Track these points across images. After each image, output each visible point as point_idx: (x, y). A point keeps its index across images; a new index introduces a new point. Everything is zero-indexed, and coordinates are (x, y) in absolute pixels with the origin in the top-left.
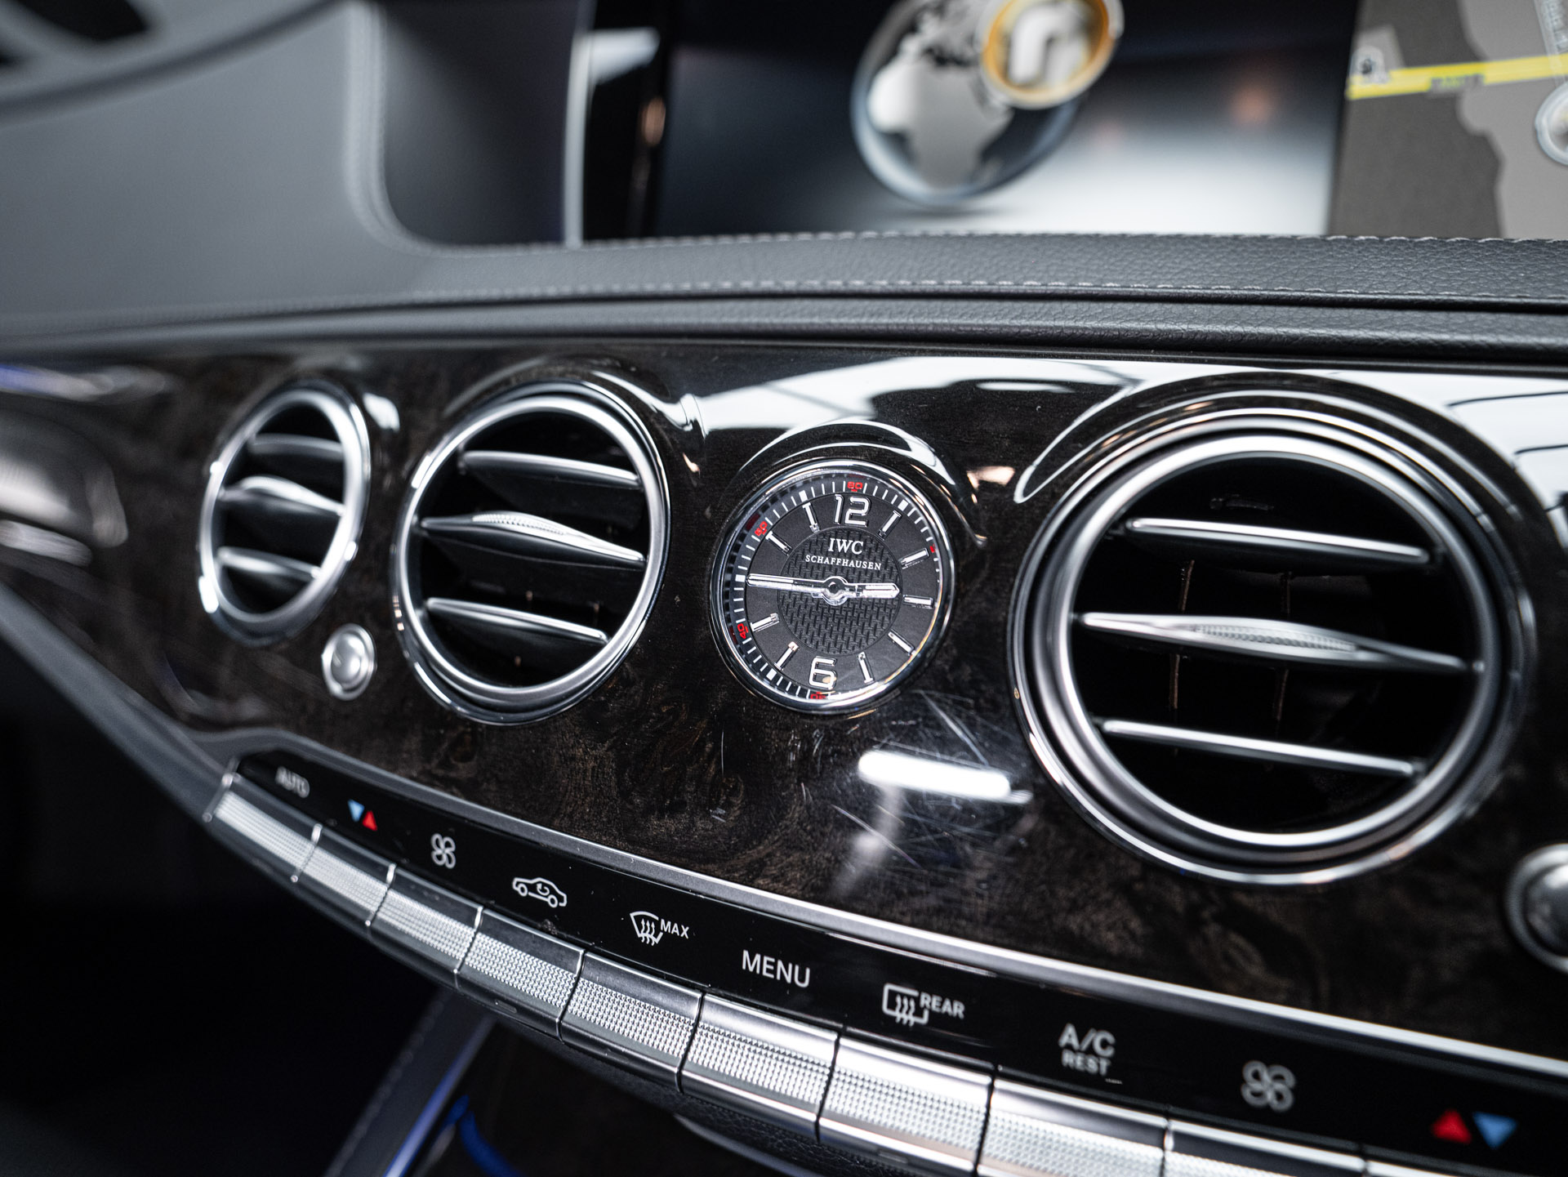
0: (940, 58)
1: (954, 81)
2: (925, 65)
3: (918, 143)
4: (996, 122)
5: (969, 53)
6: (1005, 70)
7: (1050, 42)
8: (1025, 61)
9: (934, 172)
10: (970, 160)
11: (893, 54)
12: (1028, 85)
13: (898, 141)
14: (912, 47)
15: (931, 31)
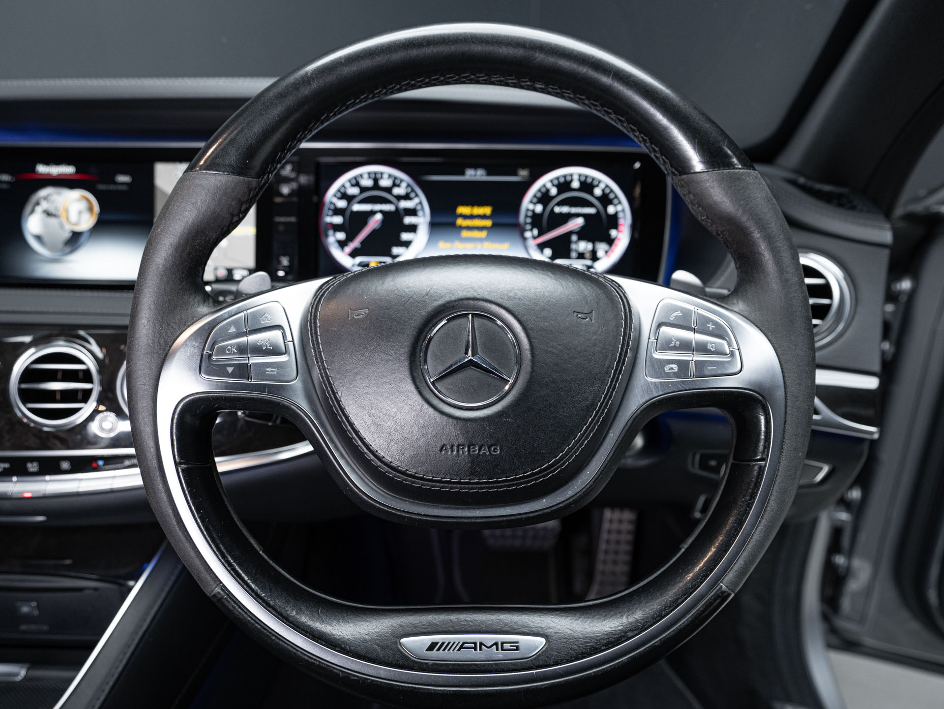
0: (48, 214)
1: (53, 221)
2: (44, 216)
3: (45, 239)
4: (67, 235)
5: (57, 214)
6: (68, 219)
7: (80, 213)
8: (73, 217)
9: (51, 248)
10: (60, 244)
11: (33, 211)
12: (75, 224)
13: (38, 238)
14: (39, 209)
15: (44, 205)
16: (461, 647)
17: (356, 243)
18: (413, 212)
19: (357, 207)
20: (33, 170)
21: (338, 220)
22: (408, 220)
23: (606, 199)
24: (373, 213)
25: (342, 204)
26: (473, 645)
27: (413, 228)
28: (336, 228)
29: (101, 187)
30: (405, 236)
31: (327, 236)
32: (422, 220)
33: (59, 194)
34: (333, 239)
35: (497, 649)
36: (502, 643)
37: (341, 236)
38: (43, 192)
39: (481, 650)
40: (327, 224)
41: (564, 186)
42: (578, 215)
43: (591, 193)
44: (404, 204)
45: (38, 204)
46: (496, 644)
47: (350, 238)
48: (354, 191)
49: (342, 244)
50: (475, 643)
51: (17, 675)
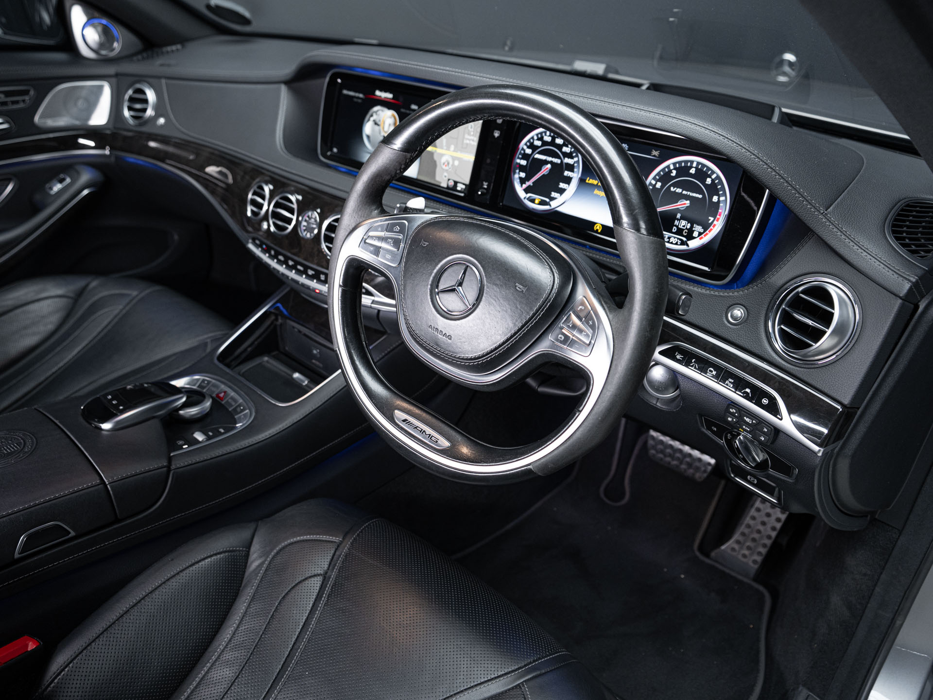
0: (376, 124)
1: (376, 127)
2: (373, 124)
3: (371, 139)
4: (381, 137)
5: (379, 124)
6: (383, 128)
7: (389, 124)
8: (386, 126)
9: (373, 145)
11: (369, 120)
12: (386, 131)
13: (368, 137)
14: (372, 119)
15: (375, 117)
16: (416, 428)
17: (530, 183)
18: (571, 168)
19: (537, 156)
20: (374, 93)
21: (523, 162)
22: (566, 173)
23: (714, 189)
24: (546, 162)
25: (529, 151)
26: (420, 430)
27: (568, 180)
28: (522, 168)
29: (403, 110)
30: (562, 185)
31: (515, 173)
32: (576, 176)
33: (382, 111)
34: (518, 175)
35: (429, 437)
36: (432, 436)
37: (523, 175)
38: (376, 109)
39: (422, 433)
40: (517, 163)
41: (683, 170)
42: (687, 197)
43: (703, 182)
44: (567, 160)
45: (372, 116)
46: (430, 435)
47: (528, 178)
48: (538, 143)
49: (522, 181)
50: (422, 430)
51: (304, 382)
